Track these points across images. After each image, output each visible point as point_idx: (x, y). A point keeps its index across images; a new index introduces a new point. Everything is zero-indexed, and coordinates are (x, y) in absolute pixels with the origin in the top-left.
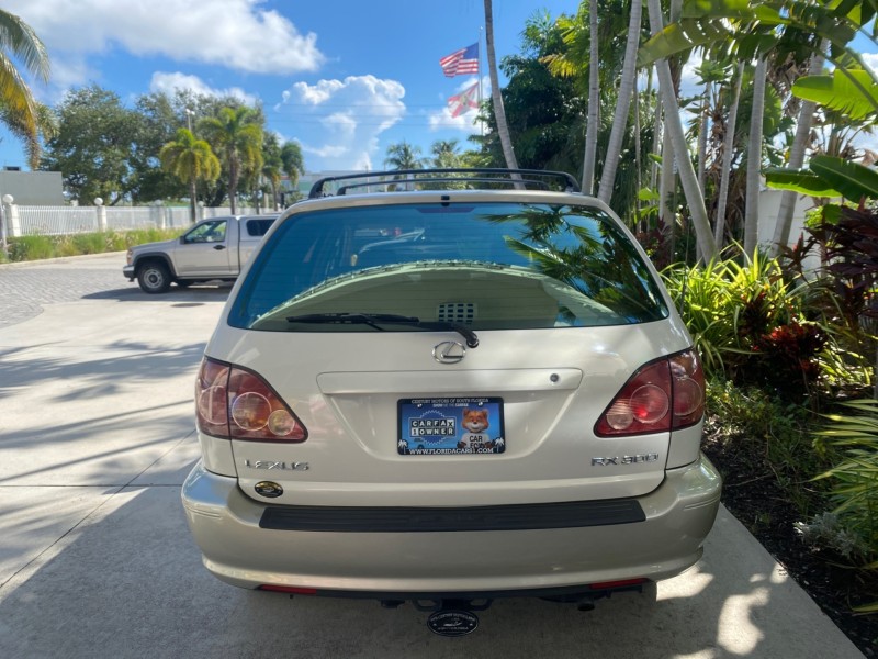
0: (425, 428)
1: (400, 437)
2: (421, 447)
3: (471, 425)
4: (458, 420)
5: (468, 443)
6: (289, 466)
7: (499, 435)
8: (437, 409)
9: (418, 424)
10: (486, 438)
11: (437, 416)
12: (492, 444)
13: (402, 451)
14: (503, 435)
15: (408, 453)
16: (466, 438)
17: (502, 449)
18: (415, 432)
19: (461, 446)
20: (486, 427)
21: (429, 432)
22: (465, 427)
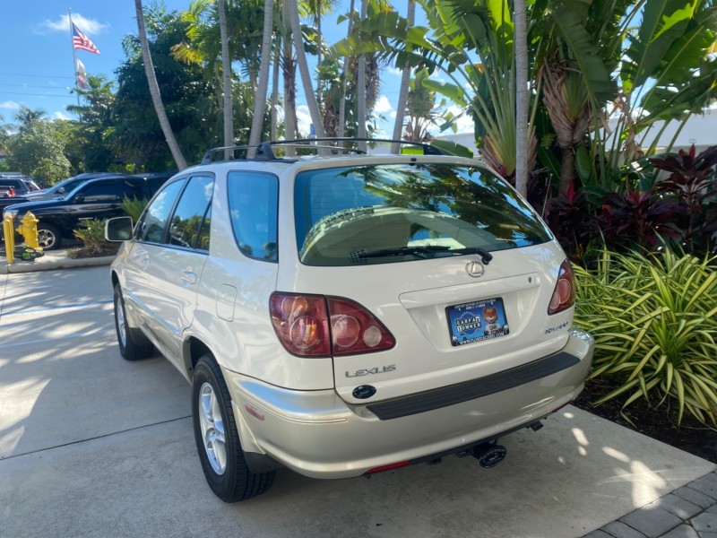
0: (464, 325)
1: (452, 335)
2: (465, 339)
3: (489, 318)
4: (482, 317)
5: (490, 331)
6: (380, 369)
7: (504, 323)
8: (469, 310)
9: (460, 323)
10: (498, 326)
11: (470, 316)
12: (502, 330)
13: (455, 344)
14: (506, 323)
15: (459, 344)
16: (488, 328)
17: (507, 332)
18: (460, 329)
19: (486, 333)
20: (497, 319)
21: (467, 327)
22: (486, 321)
